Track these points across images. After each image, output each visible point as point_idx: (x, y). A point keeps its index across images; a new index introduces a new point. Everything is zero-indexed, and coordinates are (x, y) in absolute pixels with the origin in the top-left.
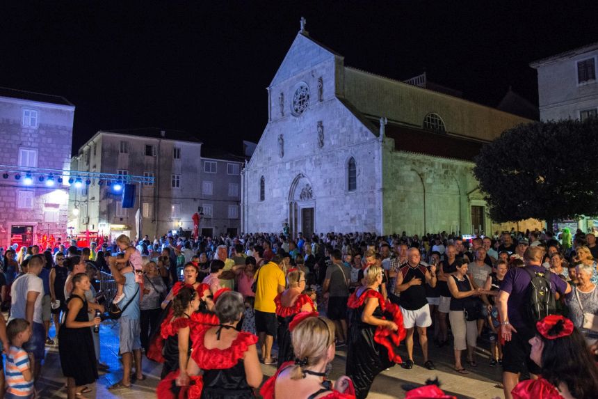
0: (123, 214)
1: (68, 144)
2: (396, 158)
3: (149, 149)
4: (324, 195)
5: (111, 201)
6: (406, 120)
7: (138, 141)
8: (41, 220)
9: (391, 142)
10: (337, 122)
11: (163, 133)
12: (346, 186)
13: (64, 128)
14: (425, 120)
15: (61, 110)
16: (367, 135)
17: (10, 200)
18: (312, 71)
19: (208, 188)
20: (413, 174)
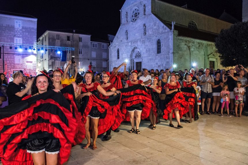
0: (59, 66)
1: (35, 35)
2: (179, 39)
3: (68, 38)
4: (146, 56)
5: (53, 60)
6: (181, 24)
7: (64, 35)
8: (25, 68)
9: (177, 32)
10: (152, 24)
11: (74, 31)
12: (156, 52)
13: (33, 29)
14: (189, 24)
15: (31, 20)
16: (166, 29)
17: (12, 60)
18: (141, 2)
19: (94, 54)
20: (186, 46)
